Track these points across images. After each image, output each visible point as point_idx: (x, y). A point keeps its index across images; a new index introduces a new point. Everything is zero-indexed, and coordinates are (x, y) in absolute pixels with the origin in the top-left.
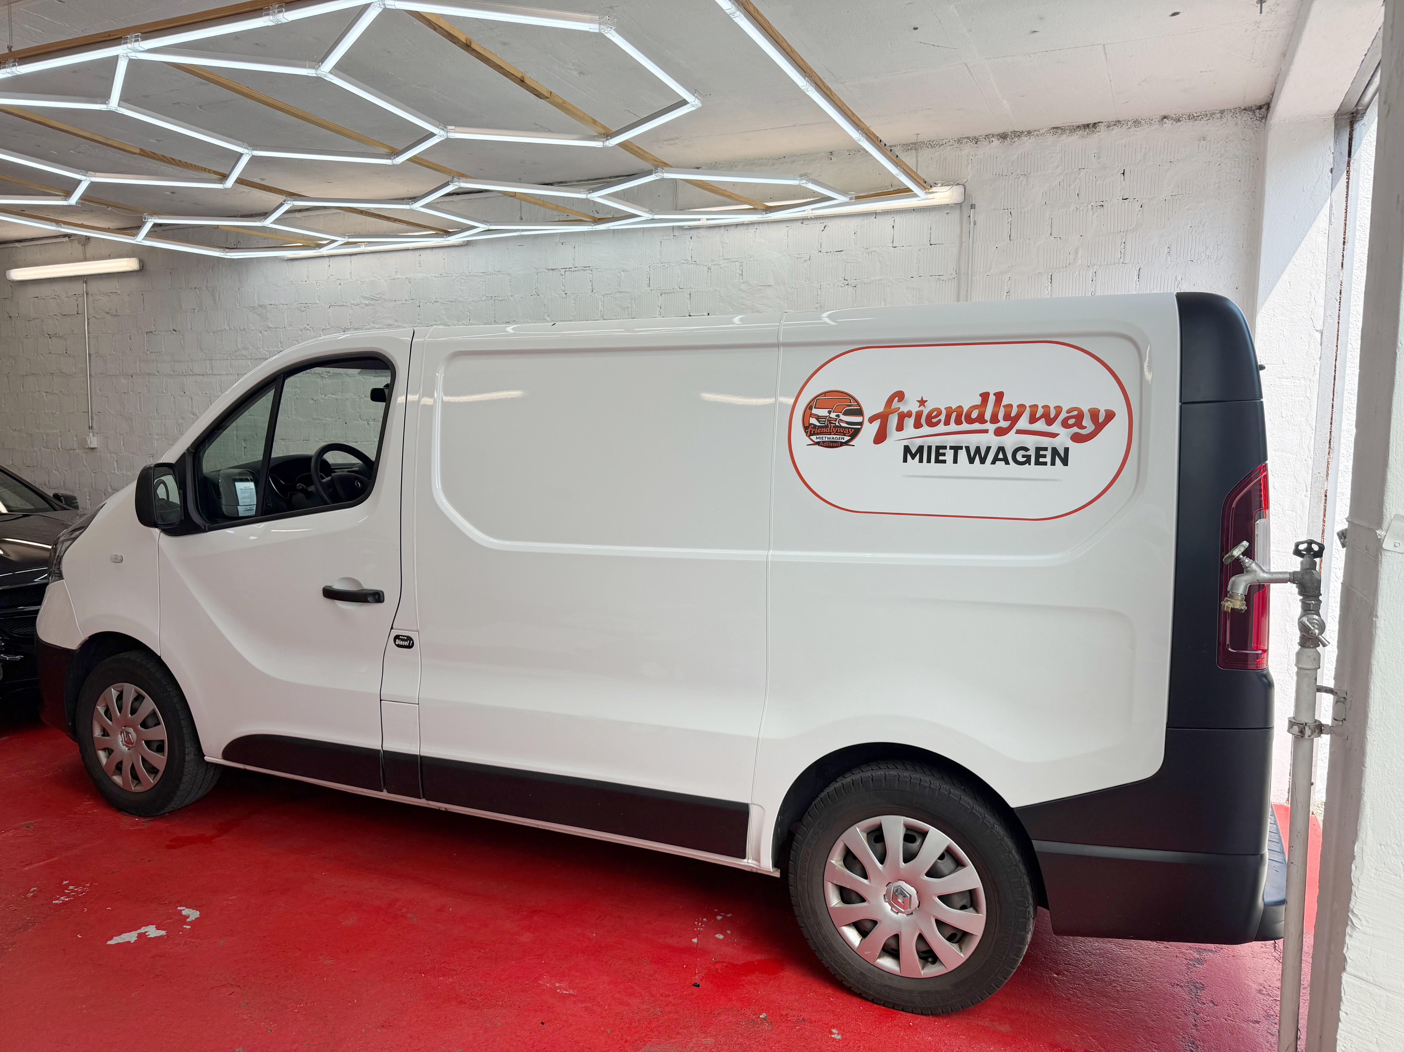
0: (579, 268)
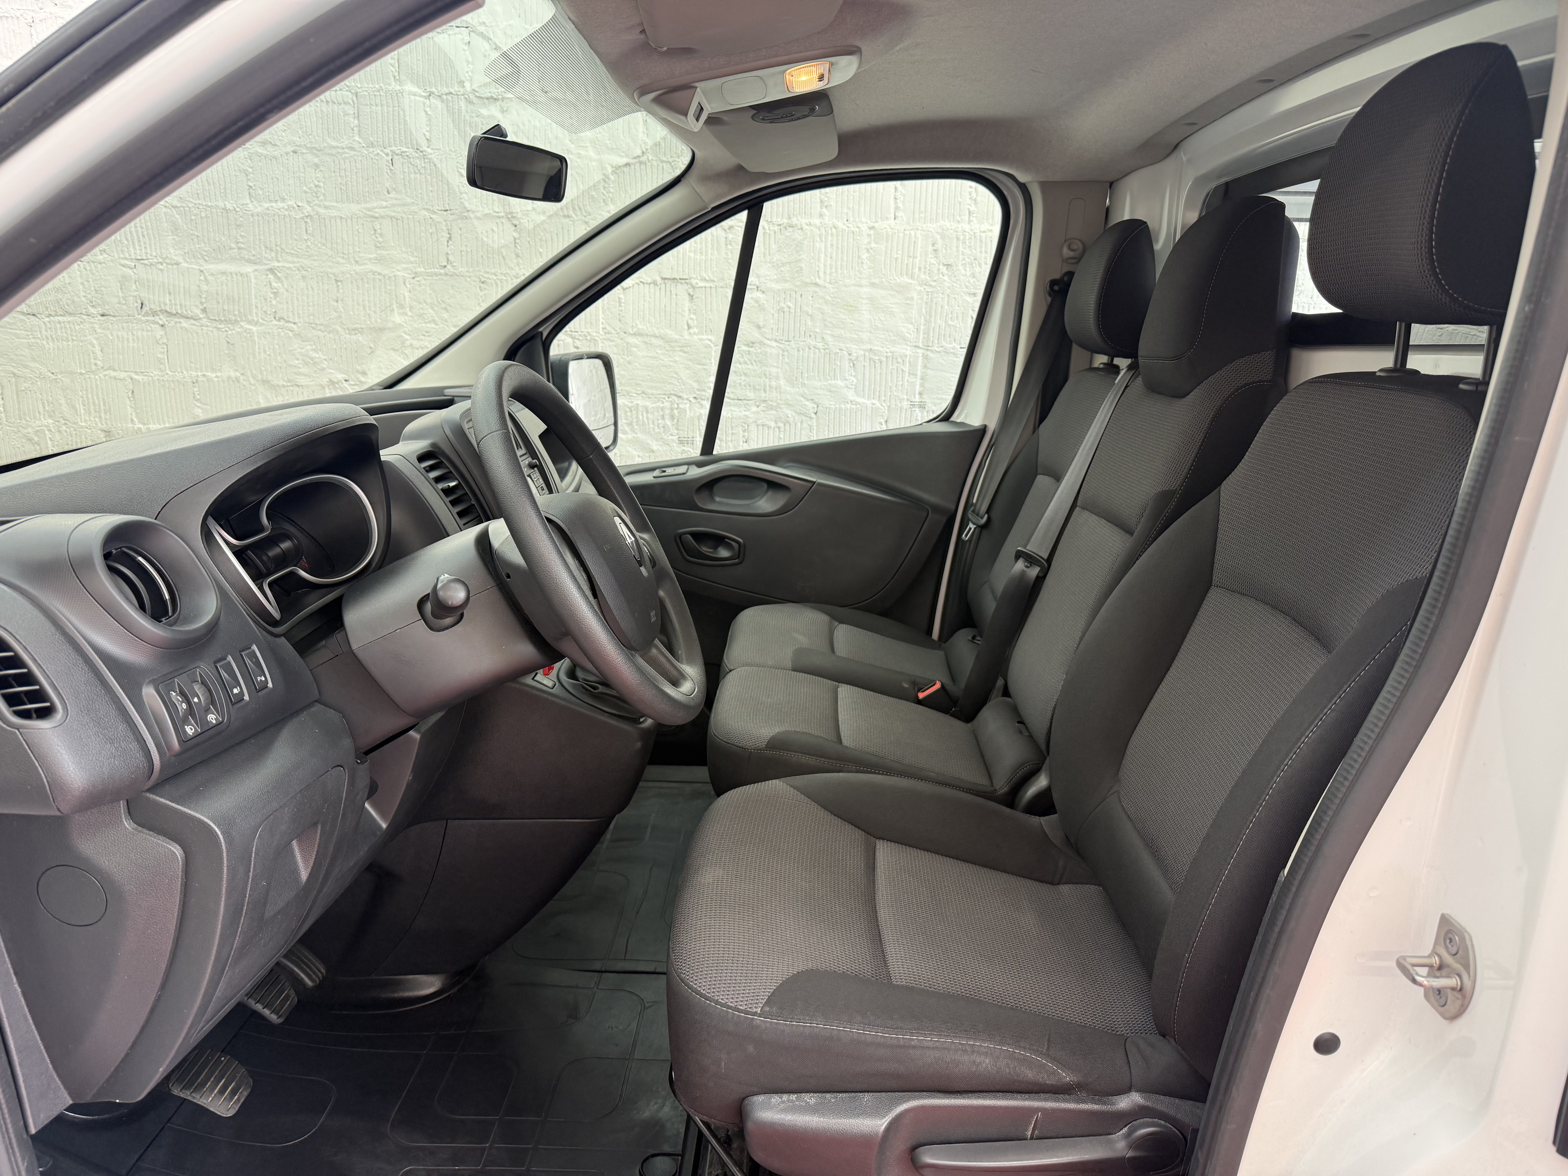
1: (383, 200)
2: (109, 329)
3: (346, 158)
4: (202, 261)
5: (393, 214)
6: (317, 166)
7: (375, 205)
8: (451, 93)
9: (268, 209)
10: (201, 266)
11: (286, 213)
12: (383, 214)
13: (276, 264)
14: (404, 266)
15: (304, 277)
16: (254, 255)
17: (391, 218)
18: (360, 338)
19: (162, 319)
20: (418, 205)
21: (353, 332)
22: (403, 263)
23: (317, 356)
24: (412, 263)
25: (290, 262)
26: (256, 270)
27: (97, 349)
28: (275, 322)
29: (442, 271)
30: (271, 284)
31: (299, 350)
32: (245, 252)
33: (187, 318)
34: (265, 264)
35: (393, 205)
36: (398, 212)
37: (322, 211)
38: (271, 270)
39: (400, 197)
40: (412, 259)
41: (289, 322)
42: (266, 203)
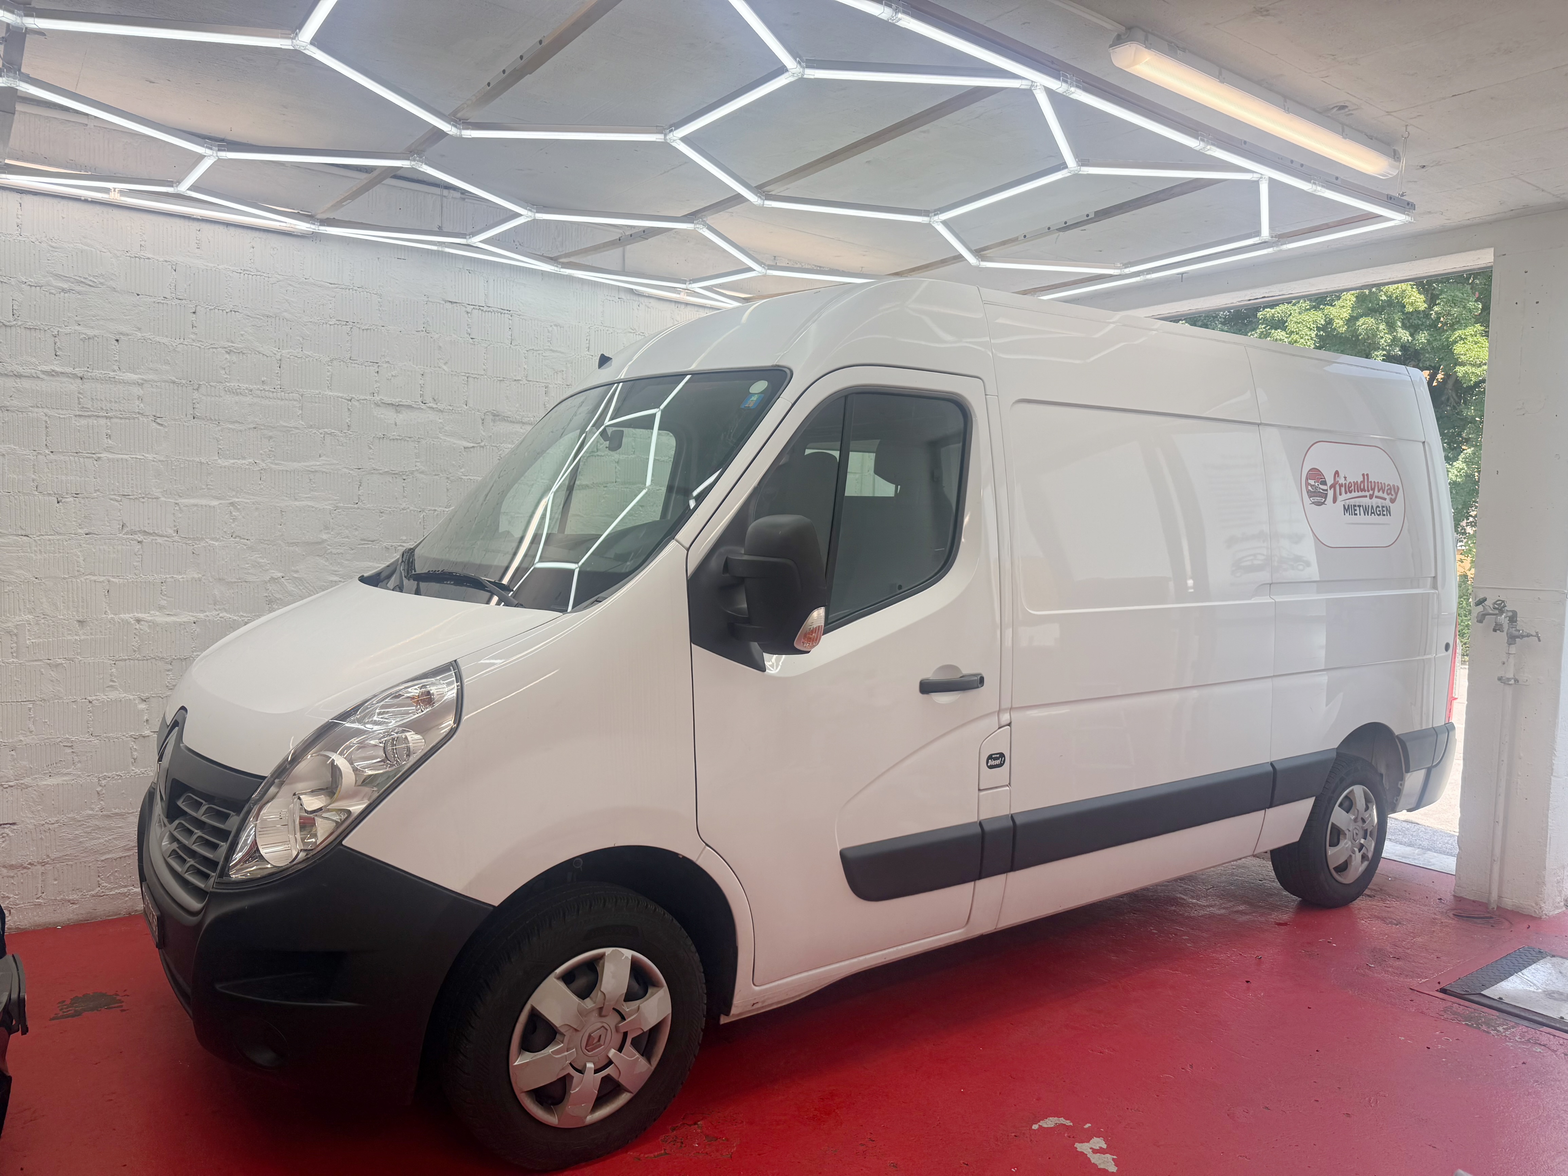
0: (495, 309)
1: (317, 461)
2: (93, 544)
3: (293, 434)
4: (177, 497)
5: (324, 470)
6: (271, 437)
7: (312, 463)
8: (366, 399)
9: (234, 464)
10: (176, 500)
11: (247, 467)
12: (317, 469)
13: (237, 500)
14: (330, 502)
15: (257, 509)
16: (219, 494)
17: (323, 472)
18: (297, 549)
19: (140, 537)
20: (341, 465)
21: (292, 545)
22: (329, 500)
23: (263, 561)
24: (335, 500)
25: (248, 499)
26: (220, 504)
27: (82, 558)
28: (232, 539)
29: (356, 506)
30: (231, 513)
31: (249, 558)
32: (213, 491)
33: (161, 536)
34: (228, 500)
35: (324, 464)
36: (328, 469)
37: (273, 466)
38: (232, 504)
39: (328, 459)
40: (336, 498)
41: (244, 539)
42: (231, 459)
